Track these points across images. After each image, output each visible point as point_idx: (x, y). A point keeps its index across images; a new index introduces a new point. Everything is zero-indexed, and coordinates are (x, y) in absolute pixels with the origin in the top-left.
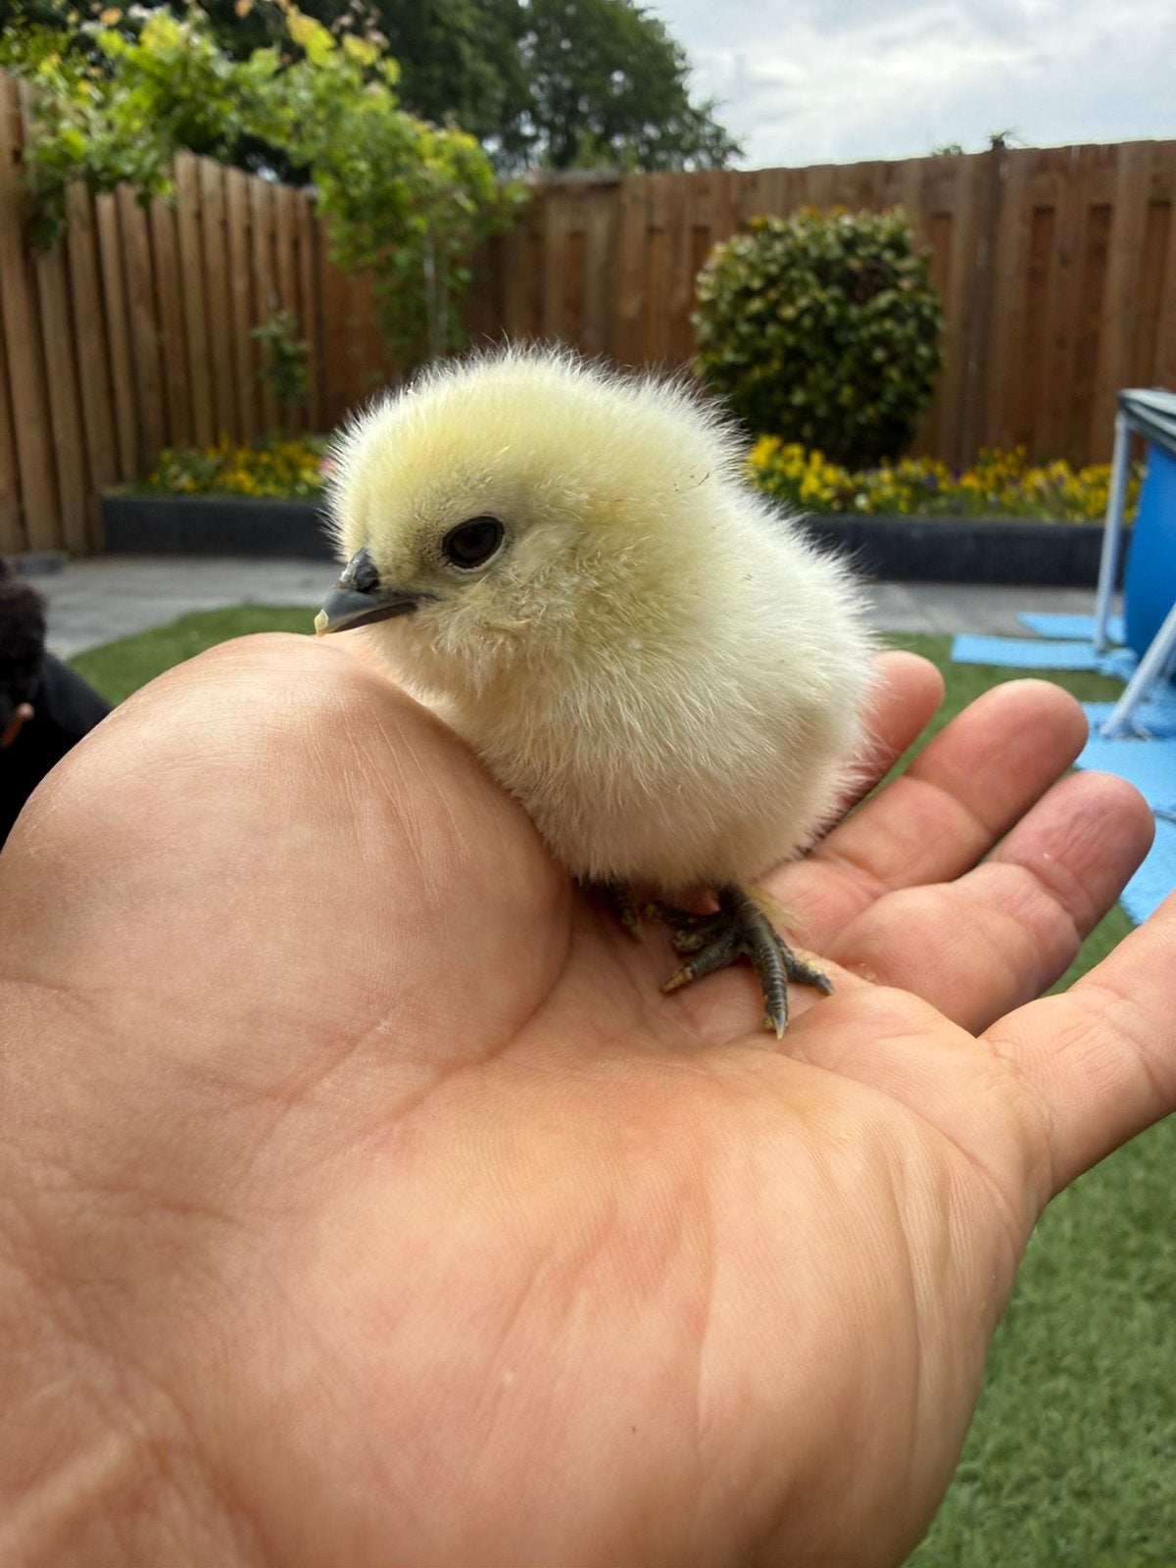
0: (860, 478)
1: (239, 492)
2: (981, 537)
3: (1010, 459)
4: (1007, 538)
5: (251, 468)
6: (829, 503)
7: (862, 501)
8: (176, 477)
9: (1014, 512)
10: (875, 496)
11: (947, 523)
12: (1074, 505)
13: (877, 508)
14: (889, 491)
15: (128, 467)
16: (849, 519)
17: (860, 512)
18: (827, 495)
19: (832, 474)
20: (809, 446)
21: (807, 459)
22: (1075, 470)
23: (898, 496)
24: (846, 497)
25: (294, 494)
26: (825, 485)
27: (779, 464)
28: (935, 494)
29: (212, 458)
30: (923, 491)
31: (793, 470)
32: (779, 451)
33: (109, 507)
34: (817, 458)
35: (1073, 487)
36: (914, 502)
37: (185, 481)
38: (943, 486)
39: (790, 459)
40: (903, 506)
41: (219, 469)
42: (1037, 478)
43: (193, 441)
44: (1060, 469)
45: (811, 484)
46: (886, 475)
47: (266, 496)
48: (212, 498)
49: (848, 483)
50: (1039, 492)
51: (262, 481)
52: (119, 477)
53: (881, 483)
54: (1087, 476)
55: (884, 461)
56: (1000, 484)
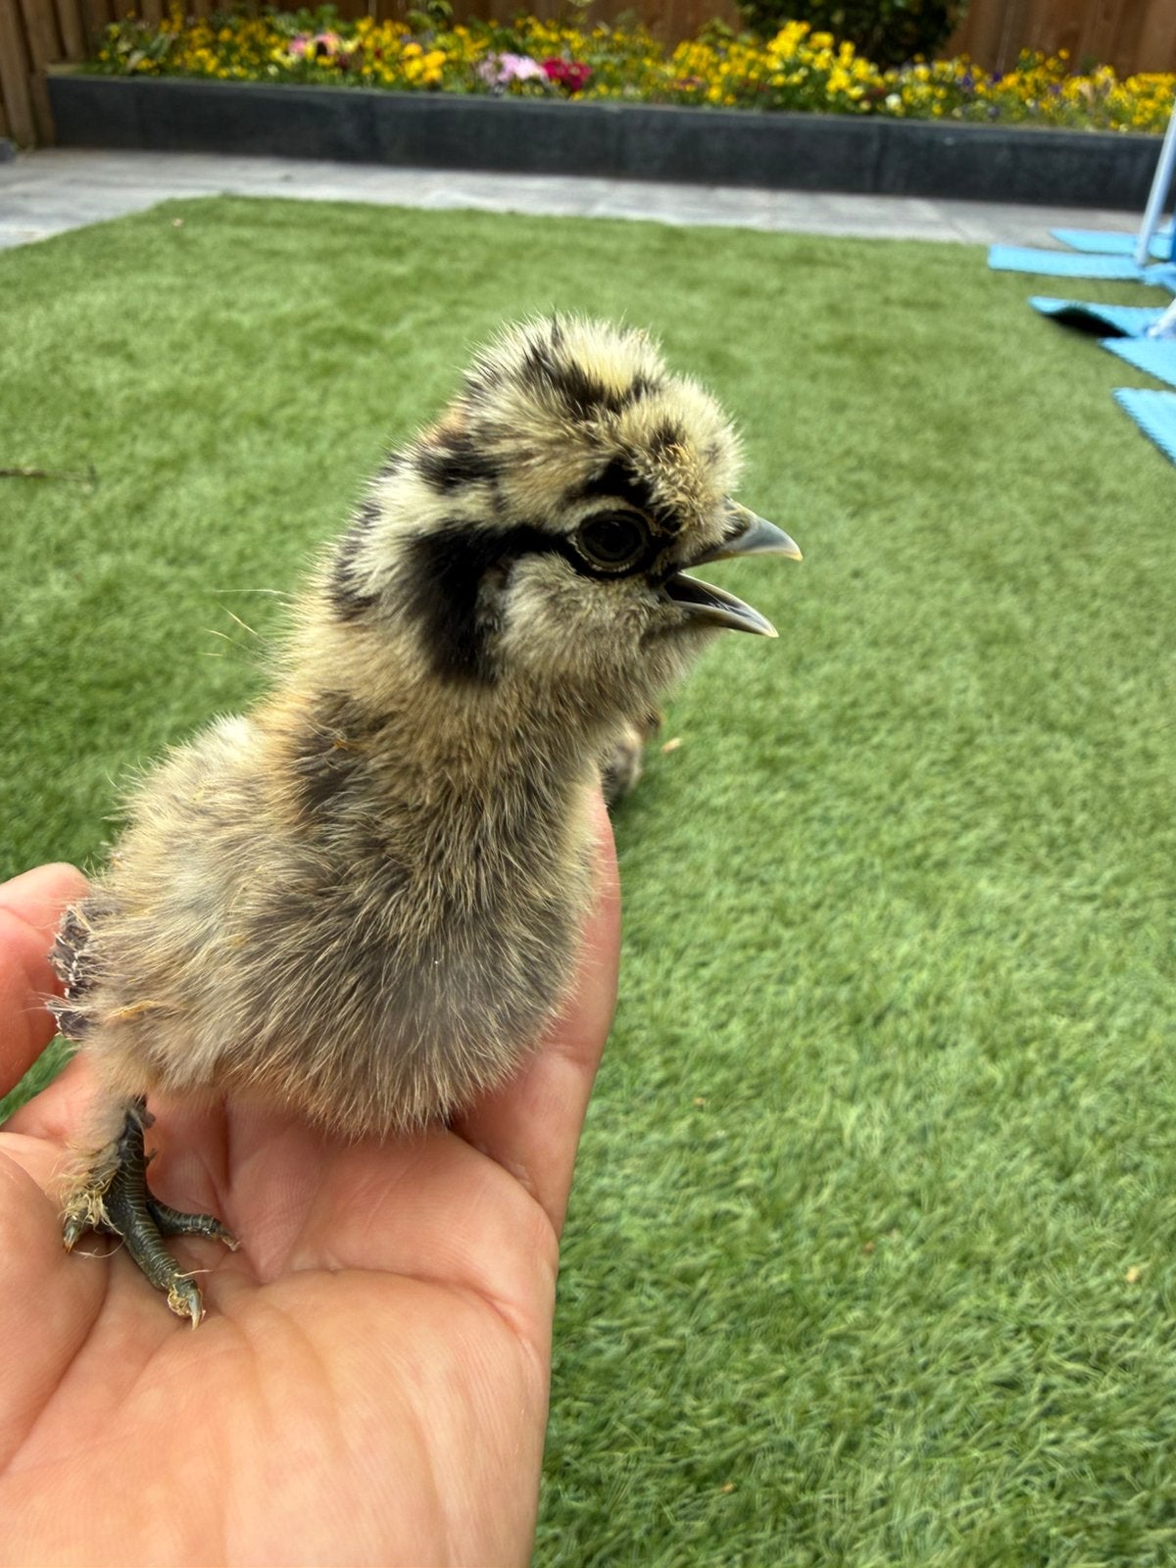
0: (890, 76)
1: (201, 73)
2: (1016, 147)
3: (1051, 63)
4: (1044, 147)
5: (213, 46)
6: (857, 101)
7: (893, 101)
8: (128, 54)
9: (1052, 121)
10: (907, 96)
11: (983, 129)
12: (1117, 114)
13: (910, 110)
14: (923, 91)
15: (71, 43)
16: (878, 120)
17: (891, 114)
18: (856, 92)
19: (863, 69)
20: (841, 35)
21: (836, 51)
22: (1121, 78)
23: (932, 97)
24: (876, 96)
25: (264, 75)
26: (855, 83)
27: (806, 55)
28: (969, 98)
29: (166, 35)
30: (958, 94)
31: (821, 62)
32: (806, 39)
33: (54, 86)
34: (847, 48)
35: (1118, 95)
36: (948, 105)
37: (137, 60)
38: (980, 88)
39: (818, 51)
40: (937, 109)
41: (175, 47)
42: (1080, 85)
43: (140, 15)
44: (1105, 74)
45: (839, 79)
46: (922, 71)
47: (232, 78)
48: (171, 80)
49: (878, 81)
50: (1082, 98)
51: (225, 63)
52: (63, 55)
53: (917, 80)
54: (1133, 84)
55: (918, 58)
56: (1039, 91)
